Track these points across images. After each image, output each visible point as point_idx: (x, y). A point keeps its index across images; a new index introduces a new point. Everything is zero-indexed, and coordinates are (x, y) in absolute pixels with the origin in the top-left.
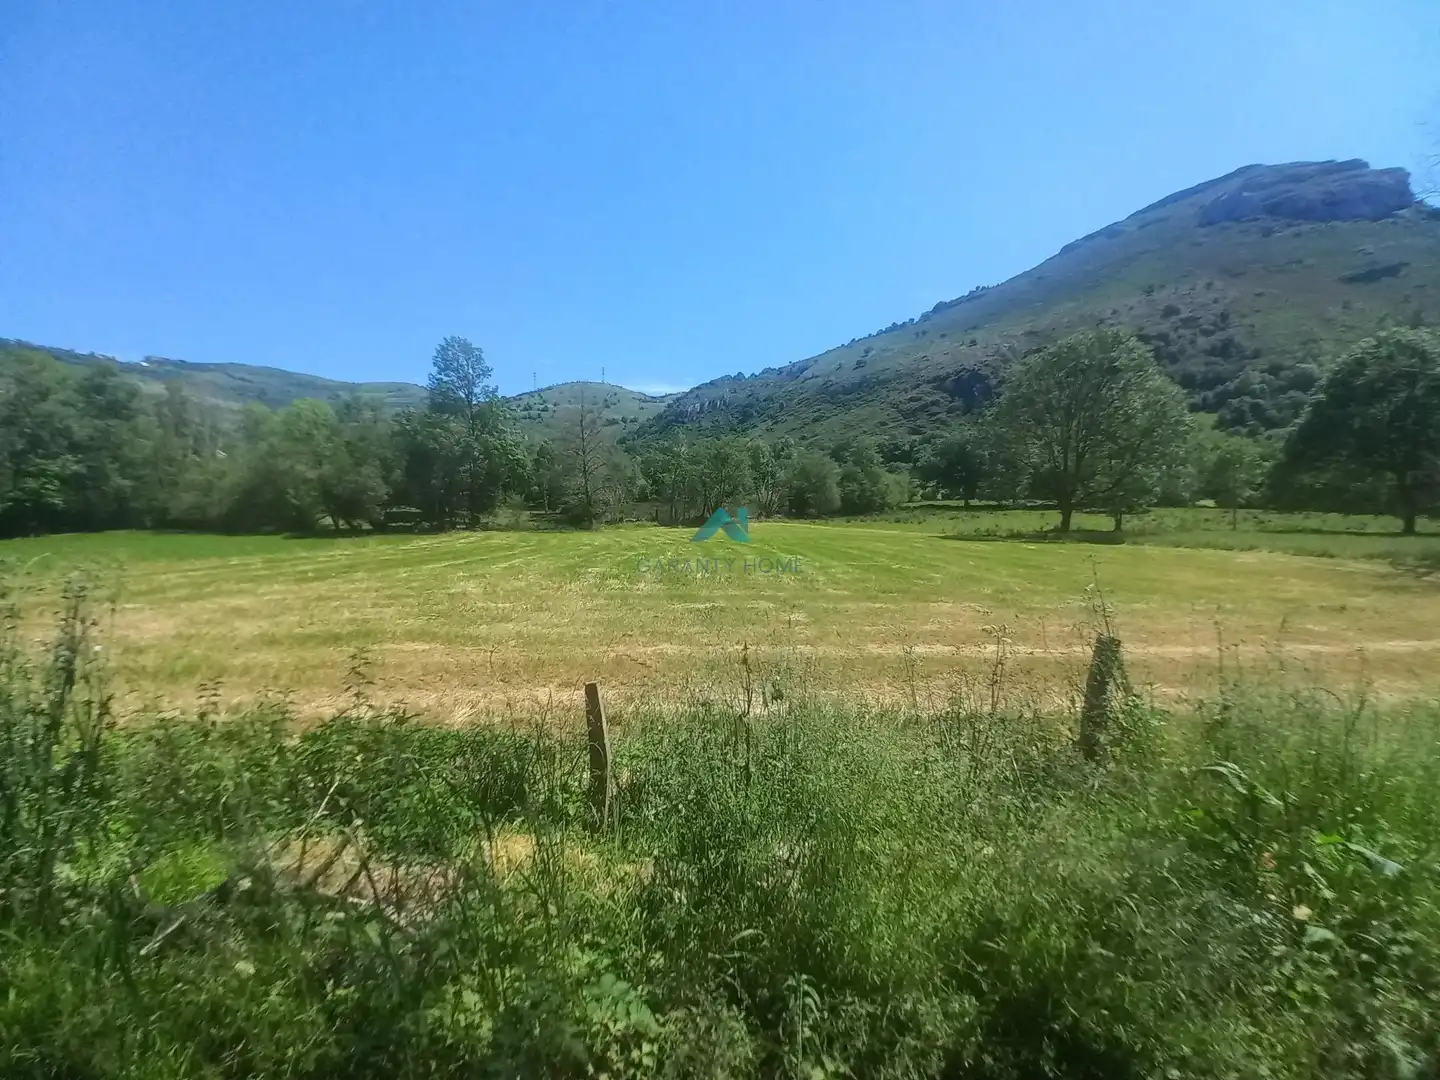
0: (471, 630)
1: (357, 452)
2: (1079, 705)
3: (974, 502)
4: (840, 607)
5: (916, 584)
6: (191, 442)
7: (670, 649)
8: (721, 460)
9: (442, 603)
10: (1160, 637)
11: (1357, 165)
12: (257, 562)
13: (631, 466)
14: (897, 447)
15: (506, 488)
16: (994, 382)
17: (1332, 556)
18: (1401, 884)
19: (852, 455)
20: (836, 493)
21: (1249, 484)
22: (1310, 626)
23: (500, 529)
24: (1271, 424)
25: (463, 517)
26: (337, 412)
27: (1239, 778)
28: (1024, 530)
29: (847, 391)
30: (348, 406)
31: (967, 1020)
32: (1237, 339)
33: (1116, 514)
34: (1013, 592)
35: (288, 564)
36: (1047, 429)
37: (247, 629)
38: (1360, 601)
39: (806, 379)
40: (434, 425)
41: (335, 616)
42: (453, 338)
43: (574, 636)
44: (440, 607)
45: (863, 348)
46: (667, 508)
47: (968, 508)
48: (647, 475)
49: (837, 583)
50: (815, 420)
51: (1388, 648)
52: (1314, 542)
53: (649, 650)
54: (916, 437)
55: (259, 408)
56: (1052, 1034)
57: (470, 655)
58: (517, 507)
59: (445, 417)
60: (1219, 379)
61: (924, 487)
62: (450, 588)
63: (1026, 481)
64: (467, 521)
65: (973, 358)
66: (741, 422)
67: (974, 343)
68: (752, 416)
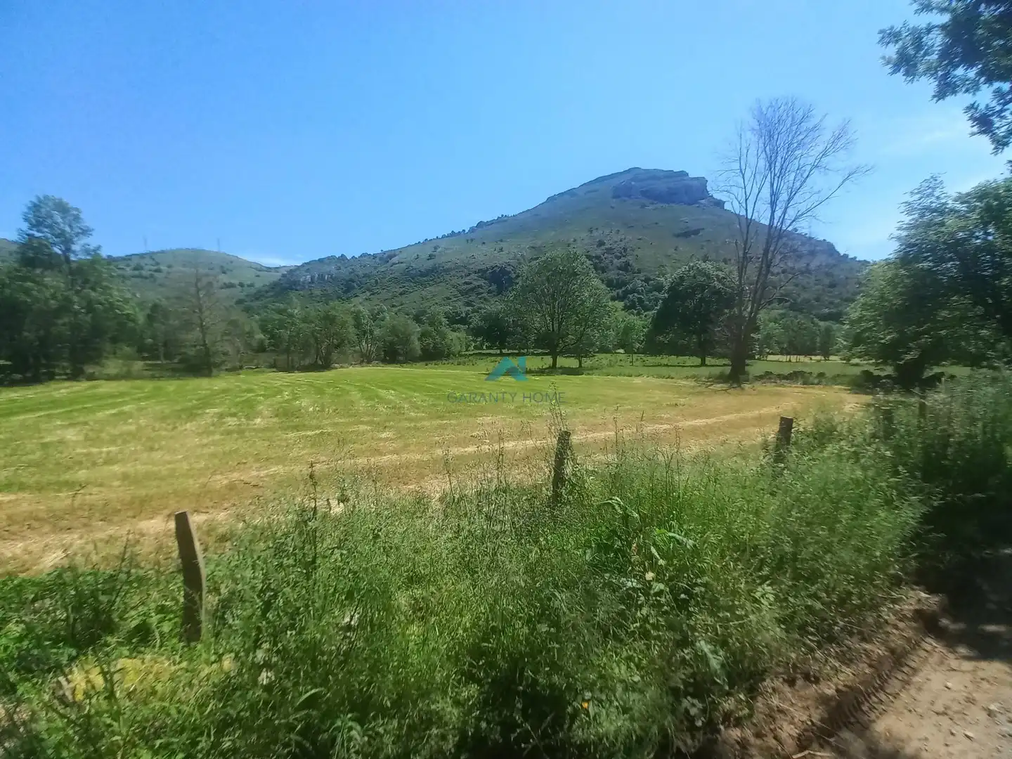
0: (67, 476)
3: (505, 351)
4: (418, 425)
5: (470, 406)
7: (281, 470)
8: (329, 319)
9: (33, 452)
11: (683, 174)
13: (251, 324)
14: (457, 314)
15: (114, 340)
16: (514, 276)
17: (672, 378)
18: (695, 551)
19: (427, 319)
20: (417, 345)
21: (638, 340)
22: (662, 415)
23: (110, 378)
24: (646, 309)
25: (64, 368)
27: (619, 505)
28: (533, 369)
29: (422, 275)
31: (471, 702)
32: (631, 262)
33: (579, 357)
36: (543, 307)
38: (682, 401)
39: (394, 264)
40: (23, 279)
42: (45, 196)
43: (188, 470)
44: (31, 457)
45: (433, 246)
46: (285, 357)
47: (502, 354)
48: (264, 330)
49: (418, 408)
50: (401, 294)
51: (694, 424)
52: (664, 371)
53: (263, 473)
54: (468, 308)
57: (63, 500)
58: (128, 358)
59: (38, 271)
60: (624, 284)
61: (475, 341)
62: (42, 438)
63: (533, 338)
64: (68, 371)
65: (502, 259)
66: (345, 292)
67: (501, 250)
68: (354, 288)
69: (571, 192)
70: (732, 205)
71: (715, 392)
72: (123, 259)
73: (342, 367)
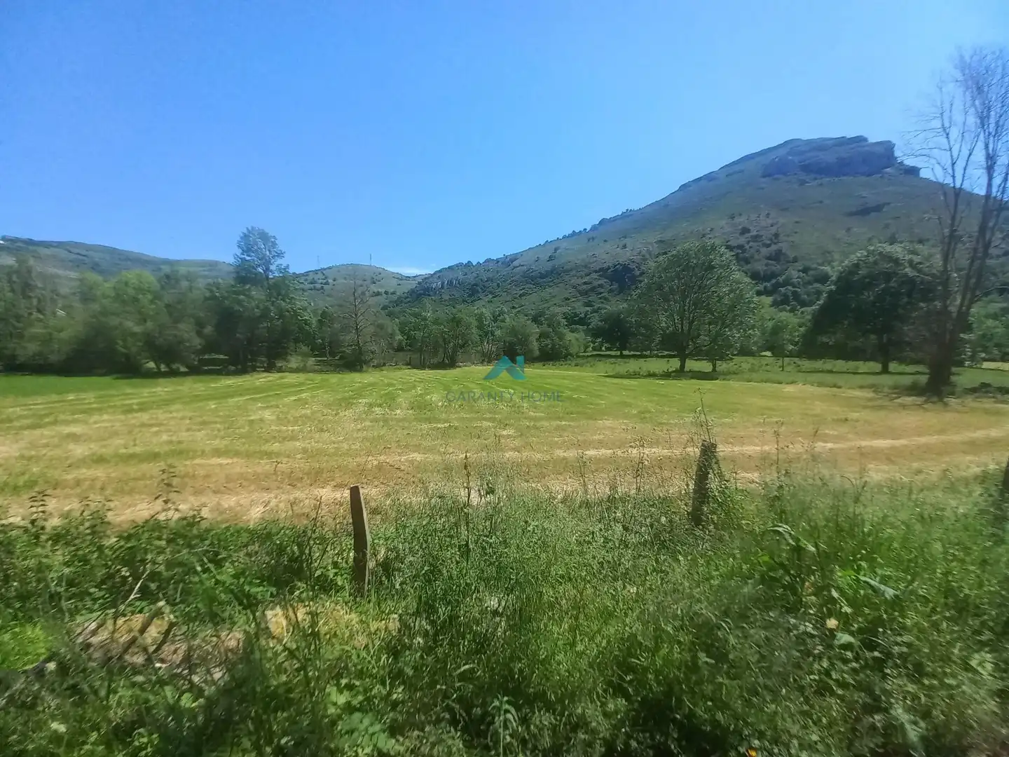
0: (266, 447)
1: (175, 311)
2: (692, 486)
3: (626, 353)
4: (538, 424)
5: (589, 408)
6: (35, 302)
7: (418, 457)
8: (456, 322)
9: (243, 427)
10: (741, 440)
11: (860, 140)
12: (90, 397)
13: (392, 326)
14: (576, 315)
15: (297, 341)
16: (638, 273)
17: (840, 387)
18: (896, 603)
19: (546, 320)
20: (535, 346)
21: (791, 342)
22: (827, 431)
23: (292, 371)
24: (803, 304)
25: (262, 362)
26: (159, 281)
27: (790, 534)
28: (657, 371)
29: (542, 276)
30: (168, 277)
31: (619, 717)
32: (784, 250)
33: (713, 360)
34: (650, 412)
35: (116, 399)
36: (671, 305)
37: (79, 450)
38: (855, 415)
39: (515, 267)
40: (238, 293)
41: (155, 440)
42: (253, 228)
43: (348, 450)
44: (242, 430)
45: (554, 247)
46: (418, 355)
47: (622, 356)
48: (402, 332)
49: (536, 408)
50: (522, 296)
51: (874, 445)
52: (829, 378)
53: (403, 458)
54: (588, 308)
55: (93, 277)
56: (674, 720)
57: (265, 466)
58: (305, 355)
59: (247, 287)
60: (774, 275)
61: (594, 343)
62: (250, 416)
63: (658, 339)
64: (265, 365)
65: (624, 256)
66: (470, 296)
67: (625, 246)
68: (478, 292)
69: (709, 177)
70: (932, 171)
71: (904, 406)
72: (303, 275)
73: (465, 366)
